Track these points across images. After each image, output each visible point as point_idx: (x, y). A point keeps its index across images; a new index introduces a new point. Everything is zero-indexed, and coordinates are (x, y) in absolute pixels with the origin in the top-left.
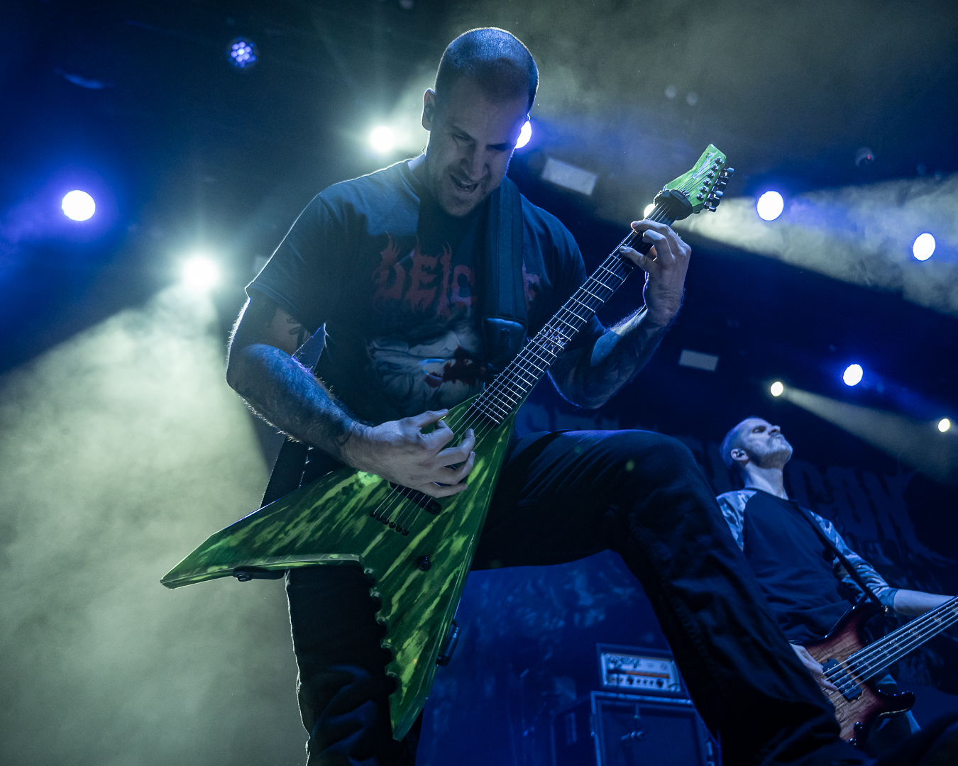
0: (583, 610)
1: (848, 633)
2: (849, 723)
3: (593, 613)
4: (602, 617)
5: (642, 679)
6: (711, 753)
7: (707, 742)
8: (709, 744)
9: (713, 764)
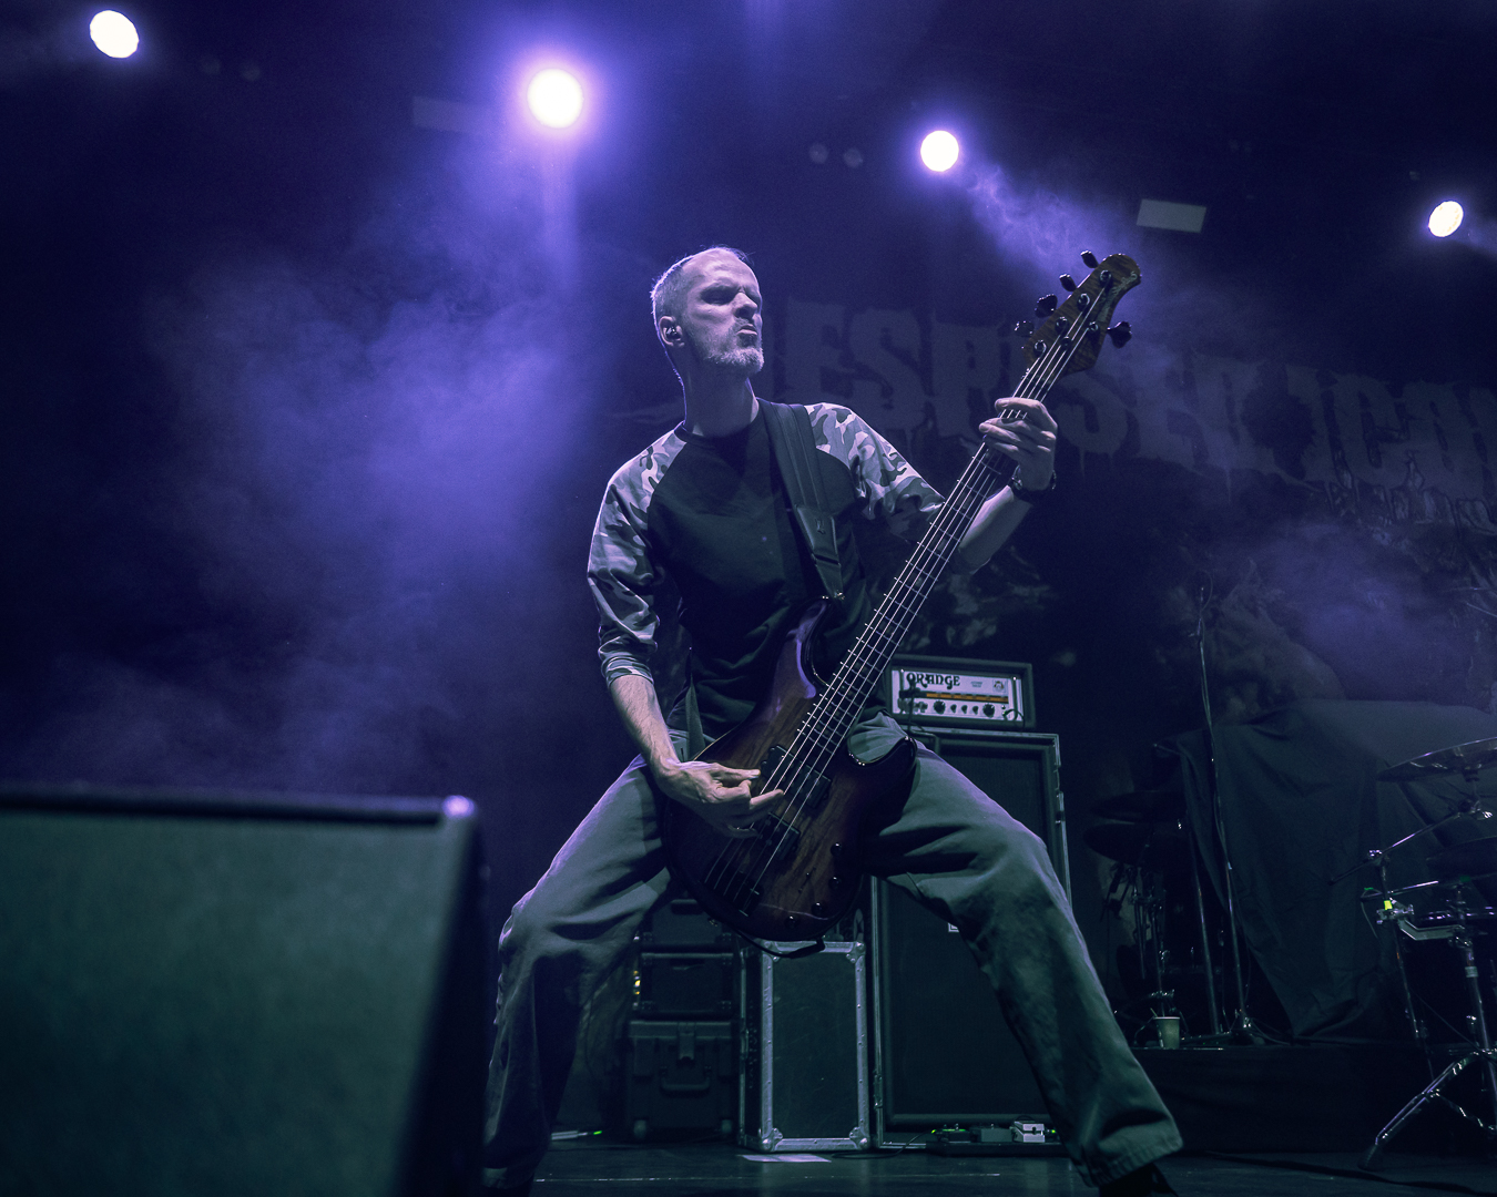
0: (964, 620)
3: (977, 625)
4: (991, 631)
5: (959, 704)
6: (1062, 807)
7: (1057, 793)
8: (1061, 796)
9: (1063, 824)
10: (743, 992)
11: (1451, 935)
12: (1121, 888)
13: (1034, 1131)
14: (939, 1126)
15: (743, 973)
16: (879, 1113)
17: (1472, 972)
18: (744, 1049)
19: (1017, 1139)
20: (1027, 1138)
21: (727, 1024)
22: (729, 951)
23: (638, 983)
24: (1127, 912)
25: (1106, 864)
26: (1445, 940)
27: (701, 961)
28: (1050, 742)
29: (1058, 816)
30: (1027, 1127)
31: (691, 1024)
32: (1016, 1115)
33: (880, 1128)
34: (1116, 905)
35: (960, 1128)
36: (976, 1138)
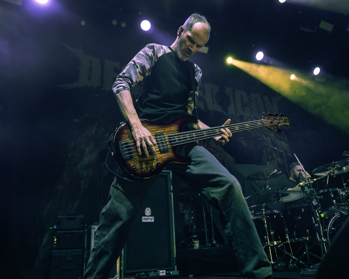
1: (176, 125)
6: (172, 189)
7: (171, 186)
8: (172, 187)
9: (172, 194)
10: (86, 240)
11: (261, 217)
12: (185, 211)
13: (163, 272)
14: (138, 273)
15: (86, 235)
16: (122, 271)
17: (266, 226)
18: (85, 256)
19: (159, 275)
20: (161, 274)
21: (81, 250)
22: (82, 230)
23: (55, 240)
24: (187, 217)
25: (181, 204)
26: (260, 219)
27: (74, 233)
28: (169, 173)
29: (171, 191)
30: (161, 271)
31: (70, 250)
32: (158, 269)
33: (122, 275)
34: (184, 215)
35: (144, 273)
36: (148, 275)
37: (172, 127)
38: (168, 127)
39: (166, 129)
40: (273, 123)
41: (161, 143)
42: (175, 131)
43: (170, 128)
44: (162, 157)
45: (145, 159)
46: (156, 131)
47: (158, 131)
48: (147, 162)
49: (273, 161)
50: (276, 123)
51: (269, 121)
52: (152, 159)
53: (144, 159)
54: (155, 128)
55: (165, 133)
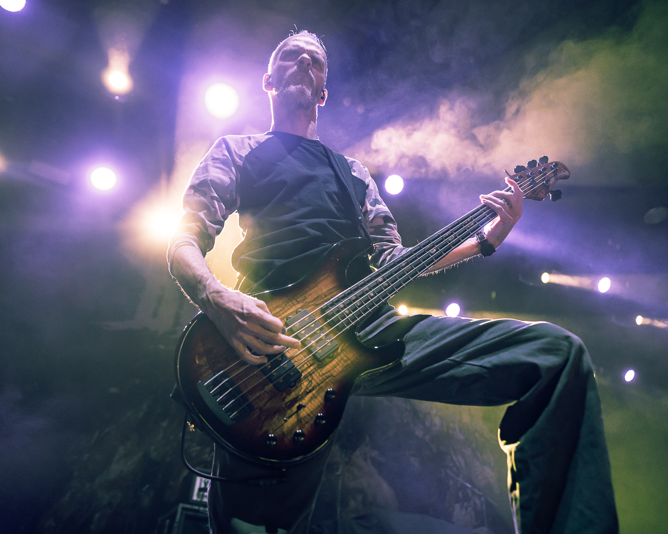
1: (327, 275)
2: (318, 393)
37: (320, 285)
38: (310, 289)
39: (306, 295)
40: (538, 184)
41: (311, 336)
42: (332, 293)
43: (314, 290)
44: (329, 373)
45: (287, 400)
46: (284, 313)
47: (289, 309)
48: (297, 405)
49: (466, 504)
50: (543, 180)
51: (525, 183)
52: (307, 391)
53: (284, 399)
54: (277, 307)
55: (310, 306)
